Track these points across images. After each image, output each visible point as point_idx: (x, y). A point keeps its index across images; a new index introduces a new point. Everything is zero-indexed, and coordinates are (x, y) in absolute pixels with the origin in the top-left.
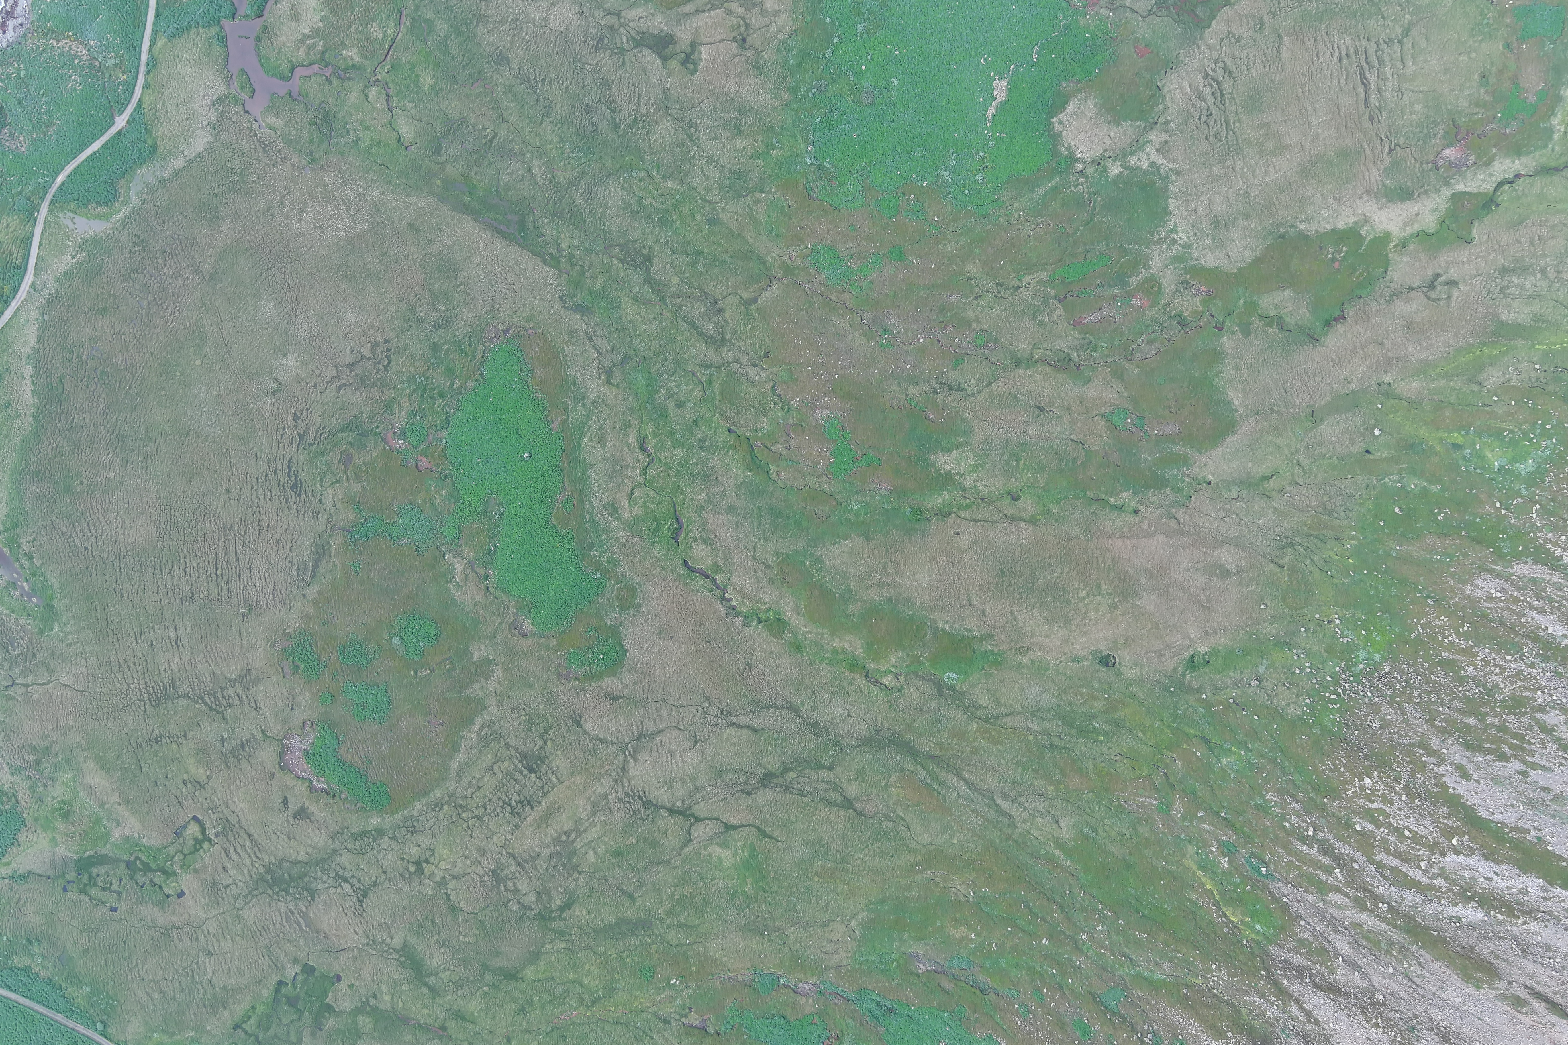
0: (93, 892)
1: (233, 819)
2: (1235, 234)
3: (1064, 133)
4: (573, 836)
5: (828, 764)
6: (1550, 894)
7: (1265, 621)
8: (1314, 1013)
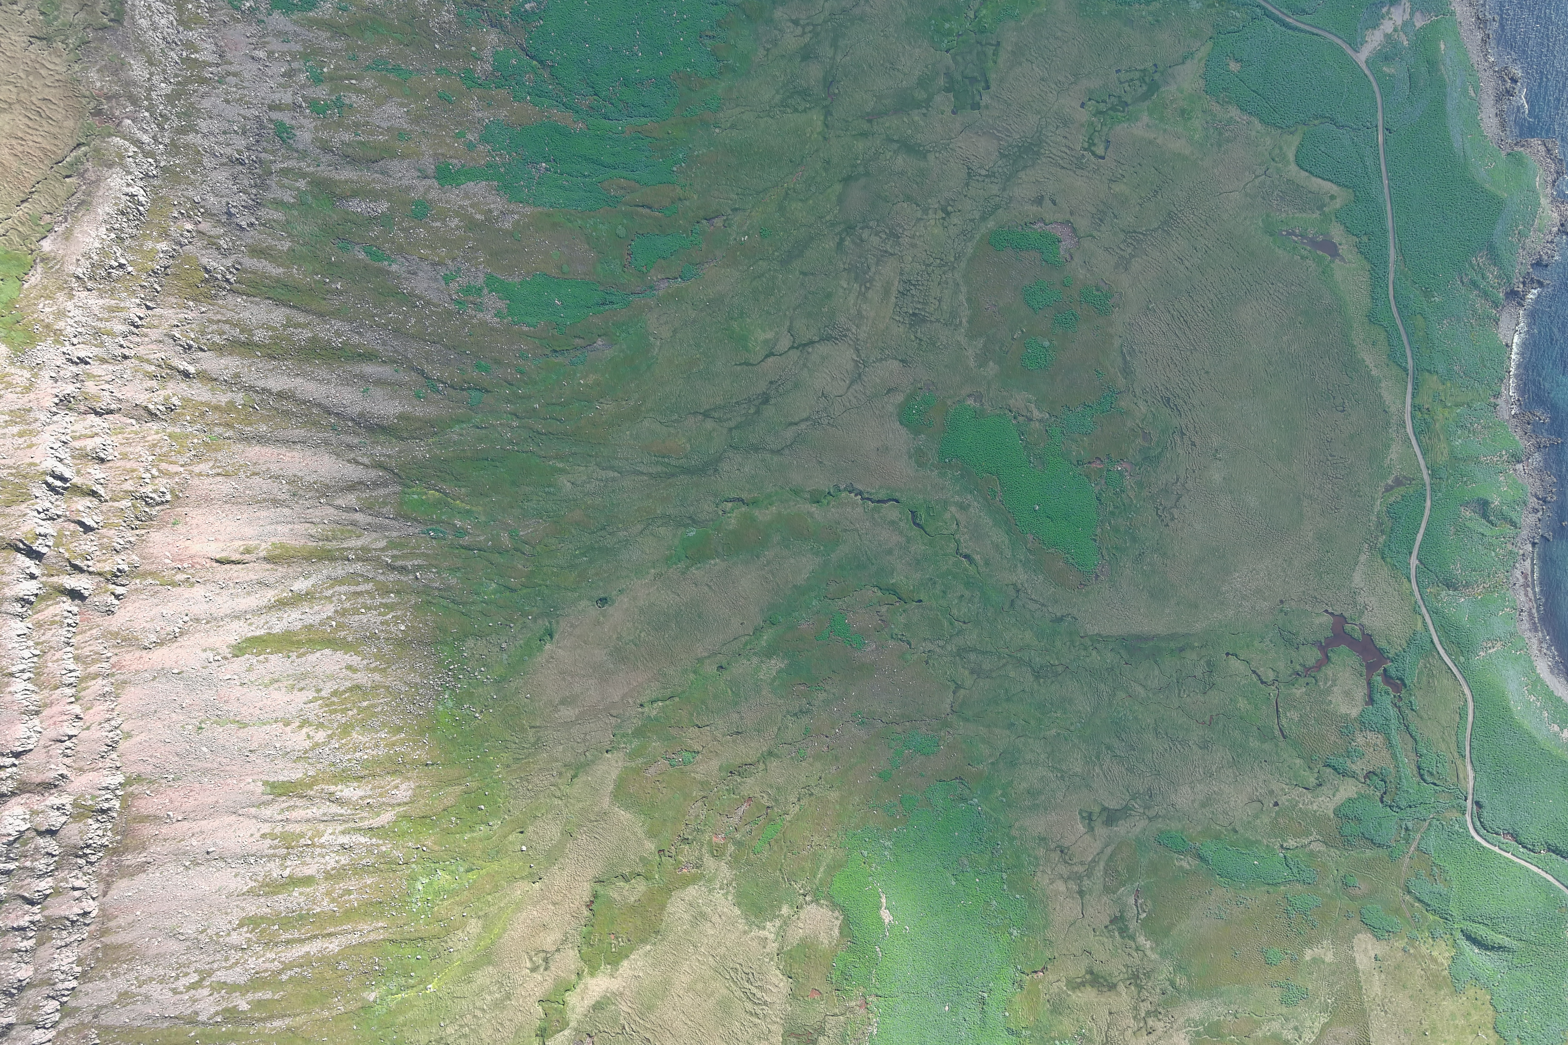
0: (1137, 75)
1: (1079, 172)
2: (686, 917)
3: (830, 913)
4: (863, 289)
5: (734, 432)
6: (265, 627)
7: (521, 687)
8: (354, 466)
